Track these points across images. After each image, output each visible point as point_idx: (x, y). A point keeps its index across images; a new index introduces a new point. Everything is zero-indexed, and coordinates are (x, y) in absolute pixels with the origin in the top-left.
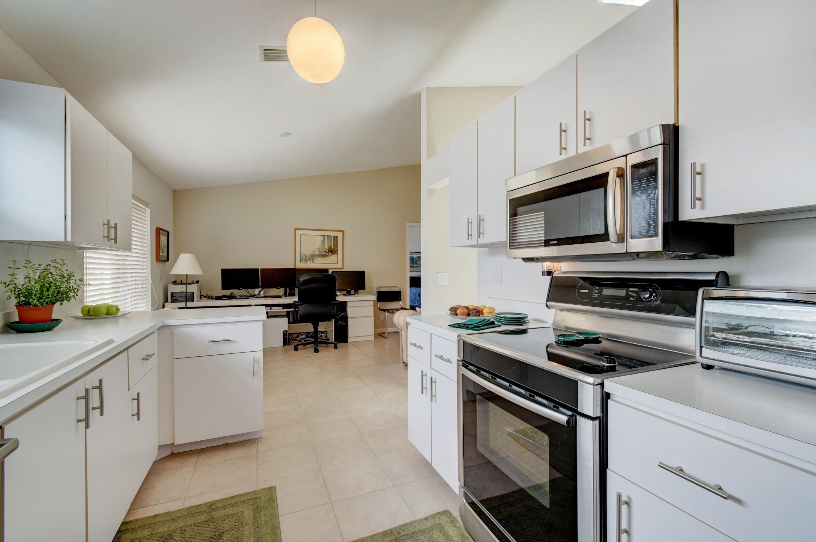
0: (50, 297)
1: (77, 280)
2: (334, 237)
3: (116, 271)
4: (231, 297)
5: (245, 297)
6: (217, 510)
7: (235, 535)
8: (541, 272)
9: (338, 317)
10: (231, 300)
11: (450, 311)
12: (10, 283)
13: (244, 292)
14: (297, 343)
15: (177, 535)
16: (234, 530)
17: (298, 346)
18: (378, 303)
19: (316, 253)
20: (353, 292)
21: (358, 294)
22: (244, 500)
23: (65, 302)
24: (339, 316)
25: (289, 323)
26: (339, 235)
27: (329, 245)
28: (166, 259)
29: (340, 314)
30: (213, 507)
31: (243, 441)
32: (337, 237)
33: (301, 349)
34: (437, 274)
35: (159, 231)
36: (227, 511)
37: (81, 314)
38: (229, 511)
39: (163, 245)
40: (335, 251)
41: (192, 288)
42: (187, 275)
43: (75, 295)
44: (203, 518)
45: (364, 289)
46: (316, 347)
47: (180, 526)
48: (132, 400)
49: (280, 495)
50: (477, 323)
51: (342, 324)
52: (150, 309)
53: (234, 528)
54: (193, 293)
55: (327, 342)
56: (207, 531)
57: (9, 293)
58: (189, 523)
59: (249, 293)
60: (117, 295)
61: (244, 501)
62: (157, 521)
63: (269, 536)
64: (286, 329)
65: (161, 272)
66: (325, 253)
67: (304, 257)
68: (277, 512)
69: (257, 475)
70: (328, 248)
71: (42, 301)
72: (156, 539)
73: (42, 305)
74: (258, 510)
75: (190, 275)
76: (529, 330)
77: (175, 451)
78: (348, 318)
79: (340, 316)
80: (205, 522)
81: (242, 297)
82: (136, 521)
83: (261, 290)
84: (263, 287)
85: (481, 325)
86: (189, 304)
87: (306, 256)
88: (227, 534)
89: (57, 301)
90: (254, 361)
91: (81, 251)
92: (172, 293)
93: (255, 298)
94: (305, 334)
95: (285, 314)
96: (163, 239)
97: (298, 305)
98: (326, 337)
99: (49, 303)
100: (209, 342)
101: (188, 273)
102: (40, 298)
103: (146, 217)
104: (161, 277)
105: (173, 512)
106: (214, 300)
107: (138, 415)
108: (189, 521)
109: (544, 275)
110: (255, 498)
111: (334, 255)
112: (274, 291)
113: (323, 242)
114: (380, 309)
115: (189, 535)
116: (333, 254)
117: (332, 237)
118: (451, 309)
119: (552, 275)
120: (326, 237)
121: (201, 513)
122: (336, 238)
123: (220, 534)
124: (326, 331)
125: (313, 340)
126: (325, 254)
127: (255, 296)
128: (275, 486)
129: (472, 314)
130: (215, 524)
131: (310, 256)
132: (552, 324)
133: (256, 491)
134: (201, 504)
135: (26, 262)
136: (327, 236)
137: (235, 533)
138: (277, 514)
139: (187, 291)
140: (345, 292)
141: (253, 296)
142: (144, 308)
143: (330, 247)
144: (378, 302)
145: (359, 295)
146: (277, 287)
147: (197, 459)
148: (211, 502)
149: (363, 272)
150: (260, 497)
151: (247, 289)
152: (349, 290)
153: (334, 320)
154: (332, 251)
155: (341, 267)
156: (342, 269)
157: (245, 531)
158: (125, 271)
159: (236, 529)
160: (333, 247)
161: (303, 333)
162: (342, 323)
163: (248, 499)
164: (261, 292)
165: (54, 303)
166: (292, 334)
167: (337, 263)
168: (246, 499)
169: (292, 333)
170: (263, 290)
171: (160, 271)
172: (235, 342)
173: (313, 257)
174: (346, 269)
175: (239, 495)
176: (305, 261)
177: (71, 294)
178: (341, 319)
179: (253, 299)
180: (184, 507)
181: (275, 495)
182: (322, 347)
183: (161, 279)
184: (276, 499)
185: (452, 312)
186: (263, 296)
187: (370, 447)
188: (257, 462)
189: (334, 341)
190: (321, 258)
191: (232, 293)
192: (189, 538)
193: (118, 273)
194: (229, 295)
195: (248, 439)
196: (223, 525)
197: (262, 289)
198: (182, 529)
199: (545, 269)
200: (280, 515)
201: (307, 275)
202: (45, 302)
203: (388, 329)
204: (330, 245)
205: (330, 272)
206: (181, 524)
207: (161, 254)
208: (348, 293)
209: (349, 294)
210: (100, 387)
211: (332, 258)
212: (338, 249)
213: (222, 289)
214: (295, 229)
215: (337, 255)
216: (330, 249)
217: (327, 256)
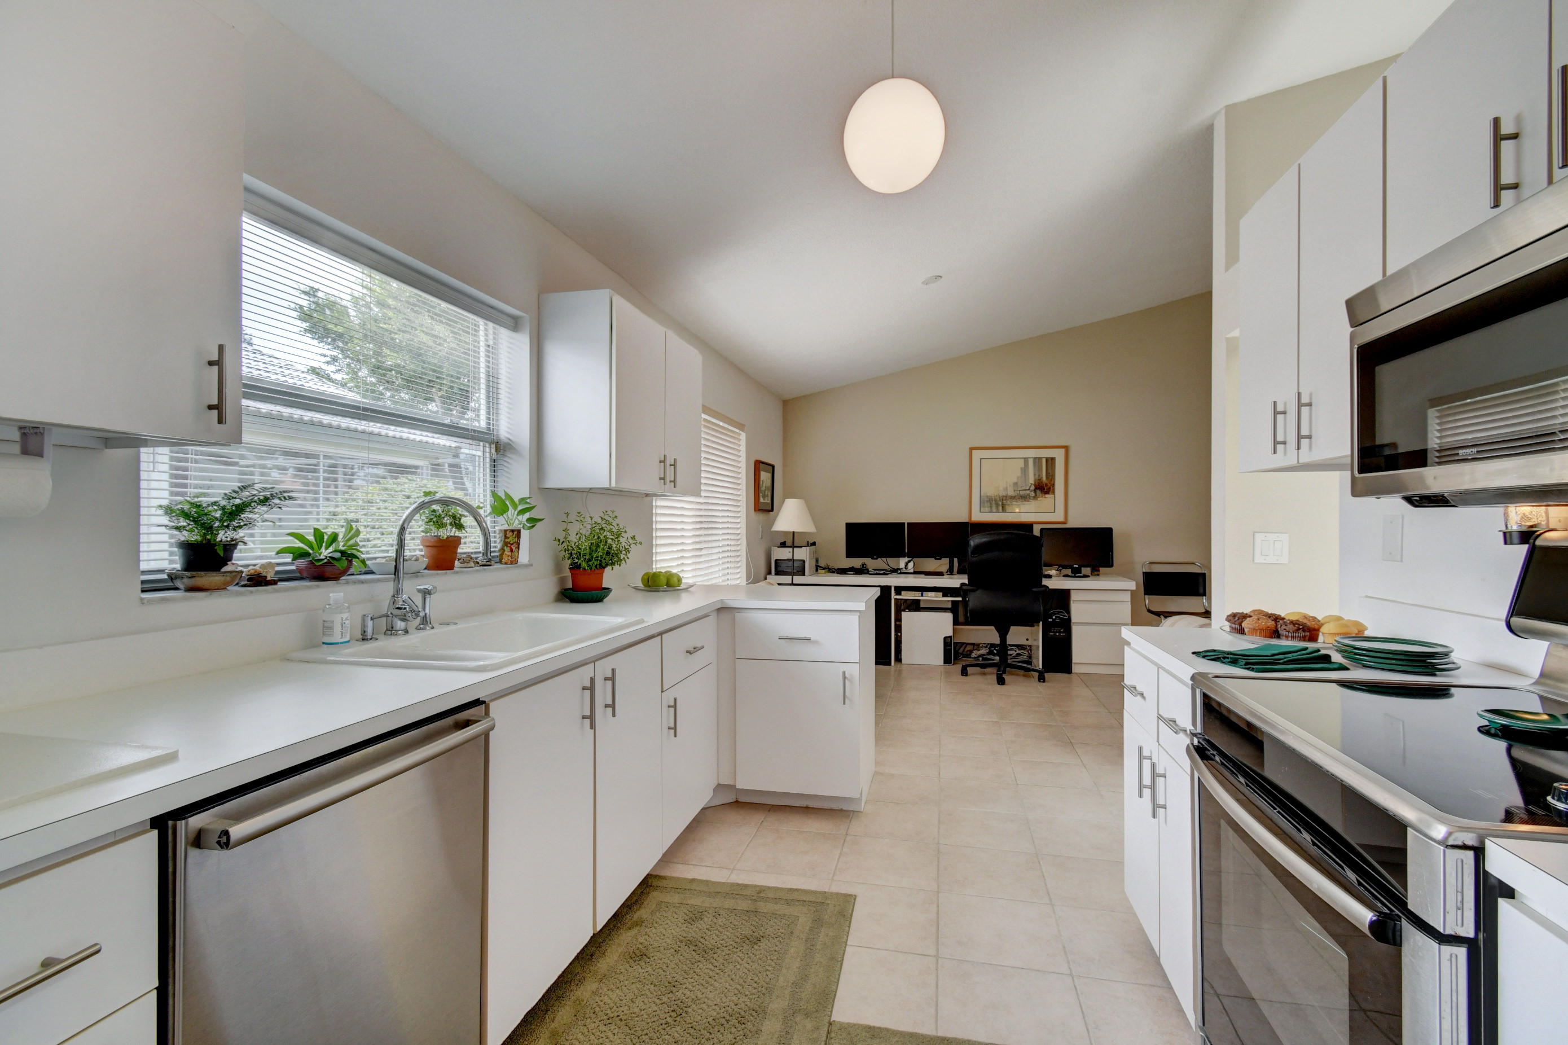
0: (599, 559)
1: (629, 538)
2: (1047, 459)
3: (698, 526)
4: (862, 571)
5: (882, 572)
6: (766, 901)
7: (776, 946)
8: (1501, 534)
9: (1050, 620)
10: (860, 576)
11: (1228, 621)
12: (564, 540)
13: (880, 563)
14: (969, 661)
15: (708, 916)
16: (778, 939)
17: (968, 668)
18: (1146, 596)
19: (1011, 492)
20: (1086, 570)
21: (1098, 575)
22: (805, 899)
23: (616, 567)
24: (1052, 618)
25: (956, 622)
26: (1059, 455)
27: (1037, 476)
28: (770, 508)
29: (1054, 614)
30: (762, 895)
31: (831, 810)
32: (1053, 459)
33: (973, 674)
34: (1254, 535)
35: (759, 466)
36: (777, 907)
37: (641, 583)
38: (780, 908)
39: (765, 487)
40: (1050, 488)
41: (802, 554)
42: (794, 532)
43: (626, 558)
44: (743, 905)
45: (1112, 566)
46: (1001, 674)
47: (715, 905)
48: (669, 707)
49: (860, 913)
50: (1273, 655)
51: (1057, 634)
52: (744, 582)
53: (779, 936)
54: (804, 561)
55: (1025, 668)
56: (744, 925)
57: (563, 553)
58: (727, 906)
59: (889, 566)
60: (698, 560)
61: (805, 901)
62: (692, 888)
63: (822, 969)
64: (950, 633)
65: (762, 527)
66: (1028, 492)
67: (987, 501)
68: (845, 937)
69: (836, 869)
70: (1035, 483)
71: (590, 563)
72: (684, 911)
73: (591, 569)
74: (818, 922)
75: (798, 533)
76: (1453, 690)
77: (741, 799)
78: (1072, 624)
79: (1054, 617)
80: (746, 912)
81: (878, 572)
82: (672, 878)
83: (909, 561)
84: (912, 555)
85: (1281, 661)
86: (797, 579)
87: (991, 499)
88: (767, 941)
89: (607, 565)
90: (844, 677)
91: (648, 498)
92: (776, 561)
93: (899, 575)
94: (987, 647)
95: (949, 606)
96: (765, 476)
97: (967, 590)
98: (1030, 657)
99: (598, 567)
100: (779, 639)
101: (795, 530)
102: (590, 560)
103: (740, 445)
104: (762, 536)
105: (714, 883)
106: (836, 574)
107: (675, 728)
108: (729, 903)
109: (1508, 541)
110: (820, 902)
111: (1047, 496)
112: (931, 564)
113: (1025, 470)
114: (1149, 611)
115: (722, 922)
116: (1045, 494)
117: (1044, 460)
118: (1231, 618)
119: (1531, 541)
120: (1031, 461)
121: (745, 897)
122: (1051, 462)
123: (758, 936)
124: (1030, 646)
125: (997, 658)
126: (1029, 495)
127: (899, 571)
128: (856, 896)
129: (1285, 633)
130: (757, 920)
131: (999, 499)
132: (1533, 681)
133: (825, 892)
134: (749, 885)
135: (578, 515)
136: (1033, 458)
137: (778, 943)
138: (844, 940)
139: (795, 558)
140: (1068, 571)
141: (895, 571)
142: (738, 582)
143: (1039, 479)
144: (1145, 594)
145: (1101, 577)
146: (937, 555)
147: (764, 818)
148: (762, 886)
149: (1110, 530)
150: (828, 904)
151: (886, 557)
152: (1077, 566)
153: (1041, 623)
154: (1044, 488)
155: (1062, 519)
156: (1064, 523)
157: (792, 947)
158: (714, 526)
159: (781, 939)
160: (1044, 479)
161: (984, 645)
162: (1060, 632)
163: (811, 902)
164: (909, 564)
165: (604, 568)
166: (964, 646)
167: (1053, 511)
168: (807, 900)
169: (963, 643)
170: (912, 560)
171: (760, 527)
172: (816, 642)
173: (1004, 500)
174: (1072, 524)
175: (800, 889)
176: (989, 508)
177: (622, 556)
178: (1054, 624)
179: (895, 575)
180: (729, 881)
181: (851, 910)
182: (1017, 675)
183: (762, 538)
184: (849, 916)
185: (1233, 626)
186: (912, 571)
187: (1046, 885)
188: (842, 849)
189: (1041, 667)
190: (1023, 503)
191: (864, 564)
192: (720, 926)
193: (701, 529)
194: (859, 567)
195: (840, 808)
196: (766, 926)
197: (910, 559)
198: (716, 910)
199: (1512, 527)
200: (848, 943)
201: (988, 534)
202: (594, 565)
204: (1039, 475)
205: (1036, 531)
206: (716, 902)
207: (762, 500)
208: (1076, 573)
209: (1077, 575)
210: (612, 679)
211: (1045, 501)
212: (1056, 485)
213: (847, 556)
214: (970, 448)
215: (1053, 496)
216: (1039, 483)
217: (1032, 498)
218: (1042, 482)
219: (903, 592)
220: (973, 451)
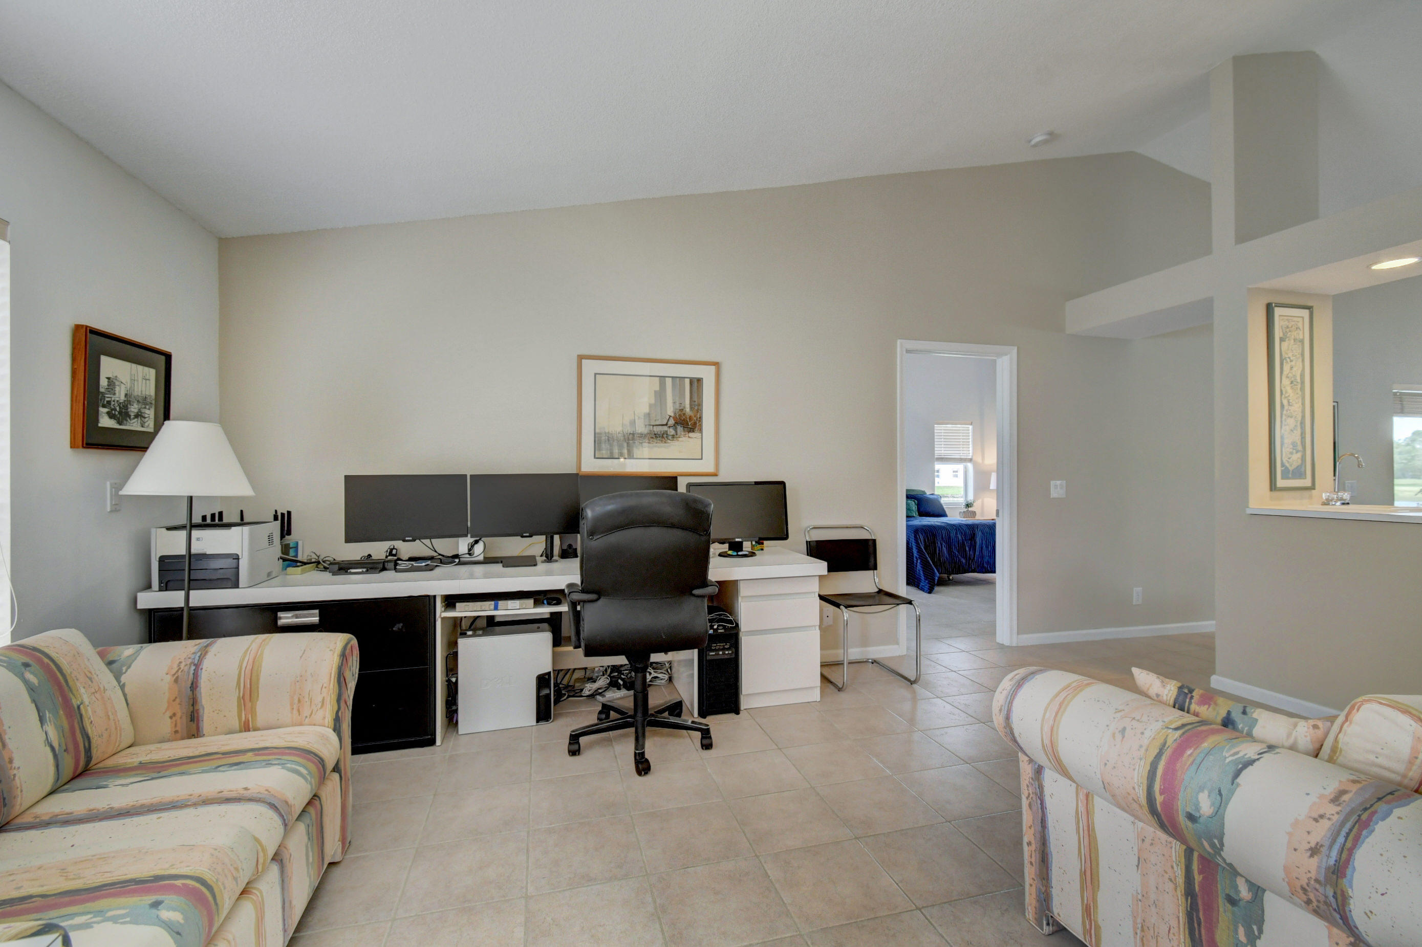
2: (692, 381)
4: (382, 564)
5: (425, 564)
10: (375, 576)
17: (581, 738)
19: (641, 428)
20: (749, 546)
21: (766, 553)
25: (556, 644)
26: (707, 374)
27: (677, 406)
29: (715, 619)
32: (699, 380)
33: (590, 753)
35: (92, 341)
39: (129, 395)
40: (695, 424)
42: (191, 499)
45: (784, 537)
46: (642, 748)
54: (237, 558)
59: (436, 551)
64: (547, 666)
65: (113, 487)
66: (665, 428)
67: (605, 441)
70: (675, 413)
75: (201, 498)
78: (740, 635)
79: (715, 626)
81: (416, 565)
83: (476, 542)
84: (481, 531)
87: (610, 439)
92: (162, 559)
93: (456, 565)
94: (605, 672)
96: (125, 371)
97: (580, 595)
98: (671, 682)
101: (193, 492)
106: (324, 575)
111: (691, 434)
112: (514, 544)
113: (660, 395)
117: (687, 382)
120: (669, 382)
122: (696, 383)
124: (670, 662)
127: (457, 560)
131: (622, 438)
136: (672, 377)
140: (730, 550)
141: (450, 560)
143: (681, 410)
145: (772, 558)
146: (522, 531)
149: (782, 485)
151: (430, 538)
152: (737, 539)
155: (711, 469)
156: (715, 475)
160: (688, 409)
162: (724, 650)
164: (476, 546)
167: (700, 458)
170: (480, 540)
171: (108, 484)
173: (630, 440)
174: (725, 477)
176: (608, 453)
178: (716, 637)
186: (481, 558)
189: (696, 712)
190: (655, 444)
197: (475, 539)
203: (850, 650)
204: (680, 404)
205: (682, 485)
207: (108, 423)
208: (739, 552)
209: (740, 555)
211: (686, 444)
212: (703, 418)
213: (348, 540)
214: (578, 356)
215: (701, 434)
216: (680, 415)
217: (670, 437)
218: (684, 414)
219: (458, 605)
220: (583, 360)
